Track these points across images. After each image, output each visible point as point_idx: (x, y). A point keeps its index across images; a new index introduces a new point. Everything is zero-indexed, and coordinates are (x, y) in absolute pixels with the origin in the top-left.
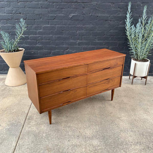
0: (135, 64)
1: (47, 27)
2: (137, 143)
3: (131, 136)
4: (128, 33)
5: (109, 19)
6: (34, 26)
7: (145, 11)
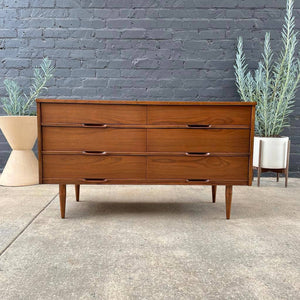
0: (261, 141)
1: (93, 81)
2: (276, 255)
3: (260, 246)
4: (241, 89)
5: (205, 66)
6: (68, 79)
7: (267, 41)
